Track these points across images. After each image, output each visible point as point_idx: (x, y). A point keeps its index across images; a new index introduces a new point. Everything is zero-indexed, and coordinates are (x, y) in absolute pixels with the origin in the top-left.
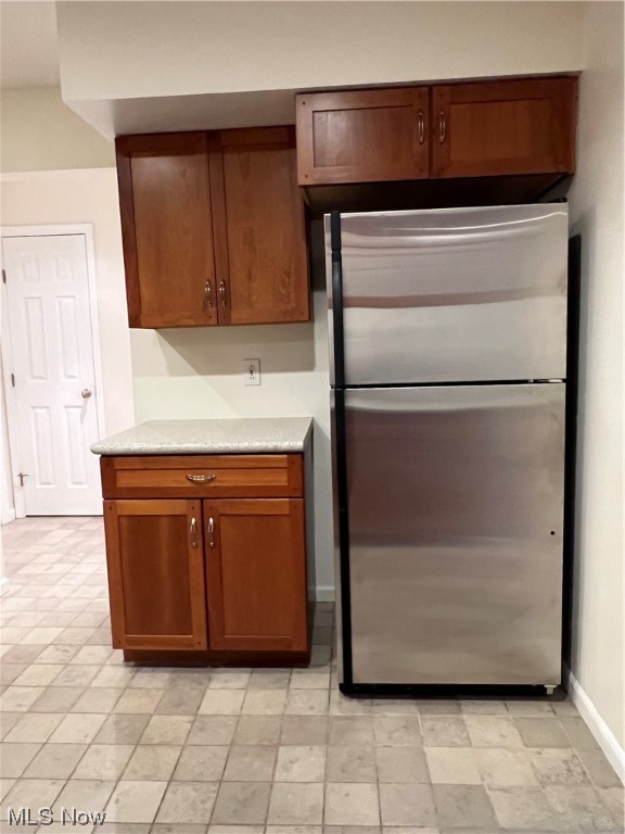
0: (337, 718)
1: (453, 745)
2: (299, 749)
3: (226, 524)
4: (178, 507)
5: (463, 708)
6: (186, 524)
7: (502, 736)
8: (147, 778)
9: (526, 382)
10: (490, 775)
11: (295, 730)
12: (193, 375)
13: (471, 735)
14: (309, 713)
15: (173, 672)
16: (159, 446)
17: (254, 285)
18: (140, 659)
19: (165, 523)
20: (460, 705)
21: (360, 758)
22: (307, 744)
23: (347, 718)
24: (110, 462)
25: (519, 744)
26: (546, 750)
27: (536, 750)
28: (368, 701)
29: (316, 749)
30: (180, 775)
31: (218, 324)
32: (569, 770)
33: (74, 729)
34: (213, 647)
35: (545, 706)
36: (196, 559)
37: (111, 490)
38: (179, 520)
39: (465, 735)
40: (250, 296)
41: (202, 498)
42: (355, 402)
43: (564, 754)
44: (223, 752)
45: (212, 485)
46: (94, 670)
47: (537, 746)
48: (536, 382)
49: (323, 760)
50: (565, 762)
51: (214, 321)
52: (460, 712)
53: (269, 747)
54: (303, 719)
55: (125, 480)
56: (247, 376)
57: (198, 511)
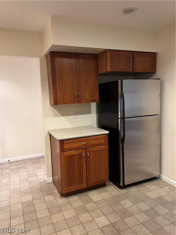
2: (123, 201)
3: (91, 154)
4: (80, 151)
6: (82, 156)
10: (160, 194)
11: (119, 198)
12: (60, 116)
15: (77, 195)
16: (76, 136)
17: (86, 93)
19: (76, 156)
22: (125, 200)
29: (127, 200)
34: (89, 186)
36: (84, 164)
37: (63, 149)
38: (80, 155)
40: (85, 96)
41: (86, 148)
45: (88, 144)
49: (130, 201)
51: (77, 102)
55: (66, 146)
56: (75, 116)
57: (85, 152)
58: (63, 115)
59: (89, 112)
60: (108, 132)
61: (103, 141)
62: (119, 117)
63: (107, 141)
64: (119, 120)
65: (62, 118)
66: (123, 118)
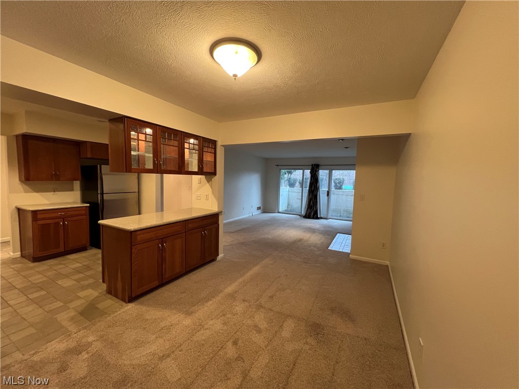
4: (56, 220)
12: (33, 192)
19: (51, 225)
36: (61, 231)
41: (63, 218)
45: (66, 215)
51: (54, 180)
56: (53, 193)
57: (62, 221)
58: (37, 192)
59: (72, 190)
60: (88, 205)
61: (84, 212)
62: (99, 192)
63: (88, 212)
64: (99, 195)
65: (36, 194)
66: (102, 194)
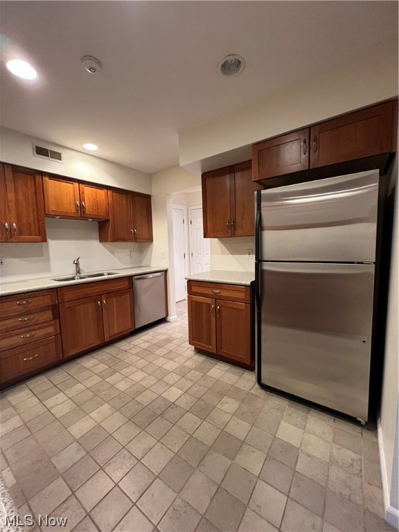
0: (252, 394)
1: (295, 425)
2: (231, 399)
3: (223, 309)
4: (208, 301)
5: (311, 412)
6: (210, 307)
7: (324, 433)
8: (179, 388)
9: (353, 263)
10: (305, 446)
11: (234, 392)
13: (307, 425)
14: (243, 388)
18: (199, 351)
19: (205, 305)
20: (310, 410)
21: (252, 413)
22: (235, 399)
23: (256, 396)
24: (190, 282)
25: (330, 439)
26: (344, 449)
27: (339, 447)
28: (269, 393)
29: (237, 402)
30: (189, 392)
31: (231, 236)
32: (352, 465)
33: (170, 365)
34: (218, 353)
35: (358, 429)
36: (213, 320)
37: (190, 292)
38: (209, 305)
39: (304, 424)
40: (243, 225)
41: (216, 299)
42: (266, 267)
43: (354, 456)
44: (206, 389)
45: (219, 294)
46: (184, 350)
47: (340, 445)
48: (358, 263)
49: (237, 407)
50: (352, 459)
51: (229, 235)
52: (308, 413)
53: (221, 395)
54: (239, 390)
55: (194, 289)
57: (214, 303)
58: (232, 253)
66: (261, 261)
